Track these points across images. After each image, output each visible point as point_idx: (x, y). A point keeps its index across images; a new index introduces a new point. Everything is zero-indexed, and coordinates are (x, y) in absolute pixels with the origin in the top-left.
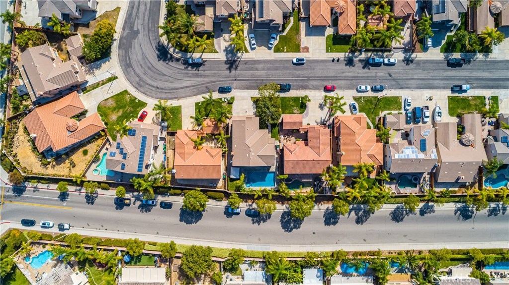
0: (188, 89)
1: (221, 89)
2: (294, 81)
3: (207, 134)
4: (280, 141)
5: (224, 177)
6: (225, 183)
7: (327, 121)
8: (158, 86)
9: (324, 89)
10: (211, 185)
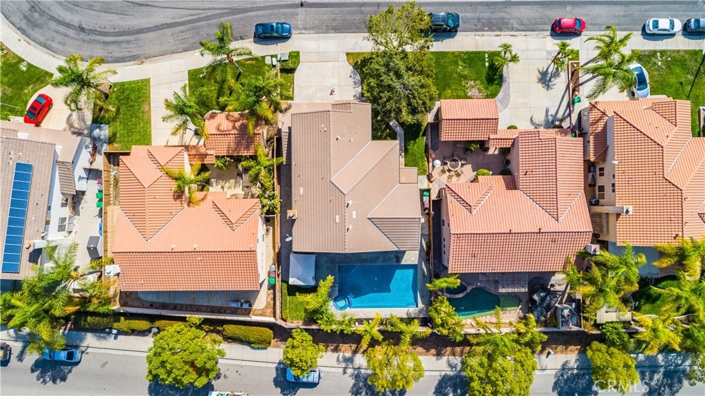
0: (168, 31)
1: (260, 30)
2: (468, 8)
3: (217, 157)
4: (429, 177)
5: (272, 282)
6: (274, 299)
7: (561, 120)
8: (84, 25)
9: (553, 29)
10: (234, 305)
